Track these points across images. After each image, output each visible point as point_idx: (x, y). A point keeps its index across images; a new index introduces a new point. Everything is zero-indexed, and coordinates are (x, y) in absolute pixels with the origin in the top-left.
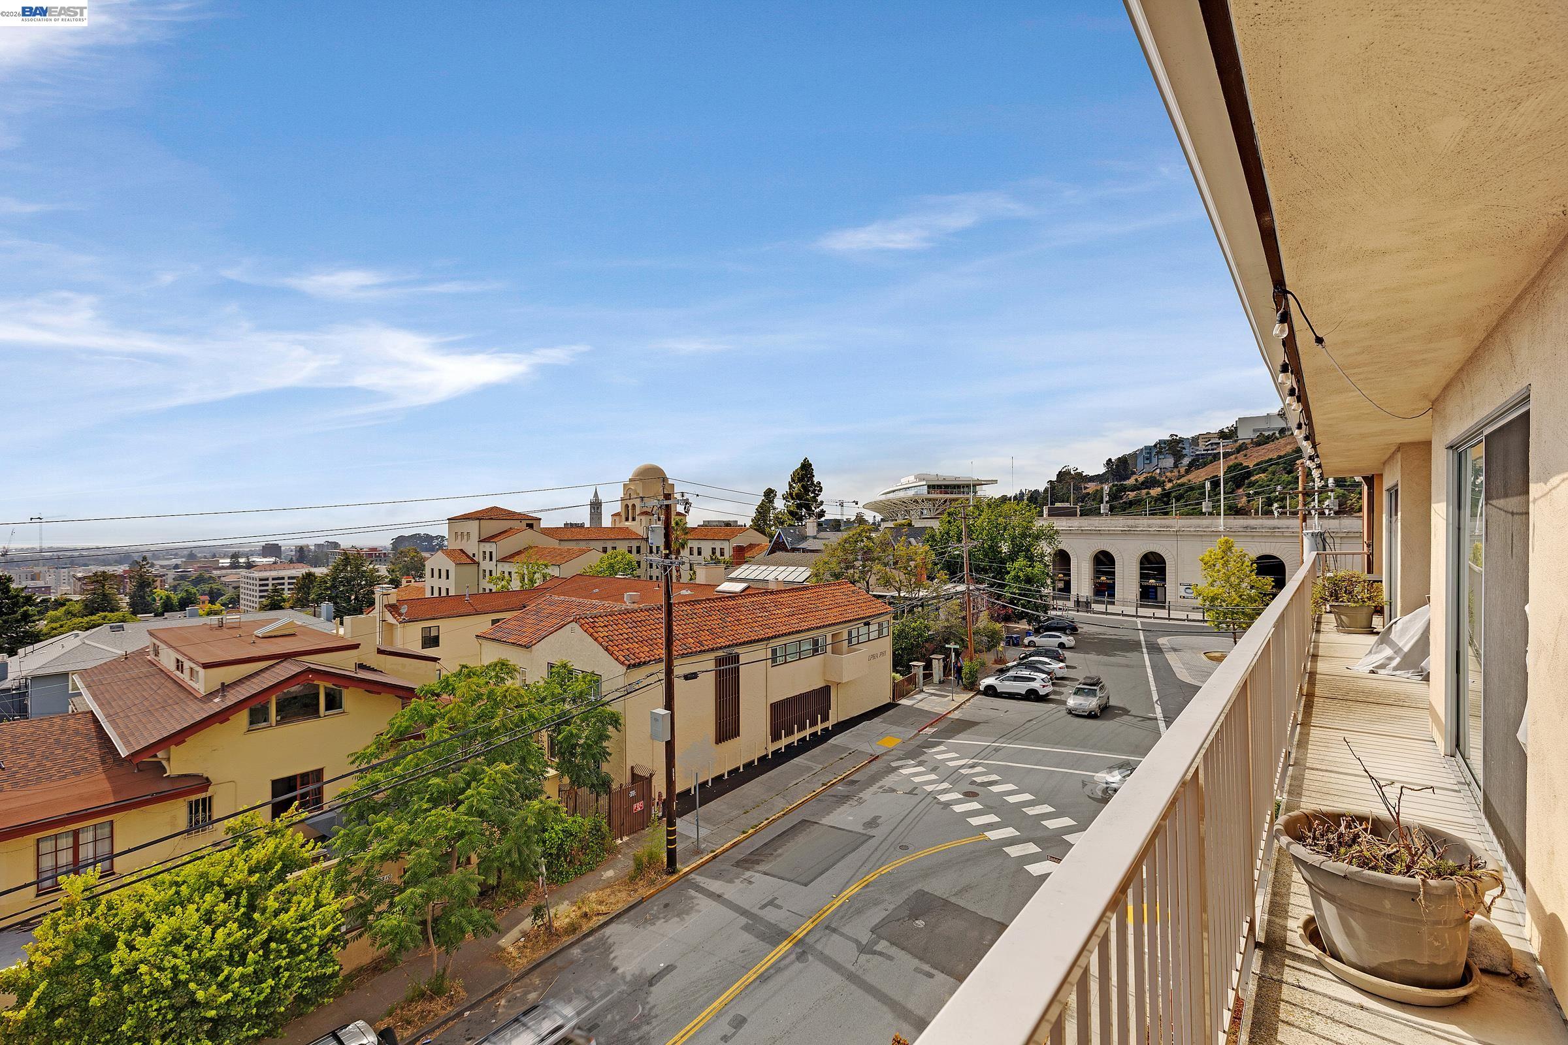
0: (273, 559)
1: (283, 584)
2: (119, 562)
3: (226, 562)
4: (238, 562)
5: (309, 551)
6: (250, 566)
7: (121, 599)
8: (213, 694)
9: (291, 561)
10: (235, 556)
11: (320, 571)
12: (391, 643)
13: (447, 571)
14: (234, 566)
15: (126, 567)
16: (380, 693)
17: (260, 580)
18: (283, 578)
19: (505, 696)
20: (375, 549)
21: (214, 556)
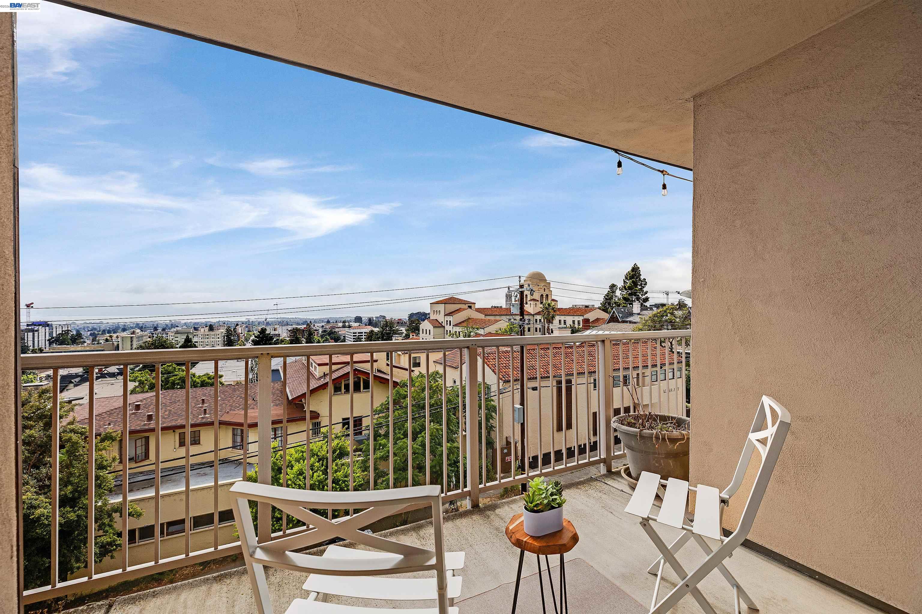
0: (358, 324)
1: (362, 336)
2: (303, 324)
3: (340, 325)
4: (345, 325)
5: (373, 320)
6: (350, 327)
7: (303, 340)
8: (321, 377)
9: (366, 325)
10: (344, 322)
11: (376, 330)
12: (399, 363)
13: (430, 330)
14: (344, 327)
15: (305, 326)
16: (385, 383)
17: (353, 333)
18: (362, 333)
19: (437, 388)
20: (400, 320)
21: (336, 322)
